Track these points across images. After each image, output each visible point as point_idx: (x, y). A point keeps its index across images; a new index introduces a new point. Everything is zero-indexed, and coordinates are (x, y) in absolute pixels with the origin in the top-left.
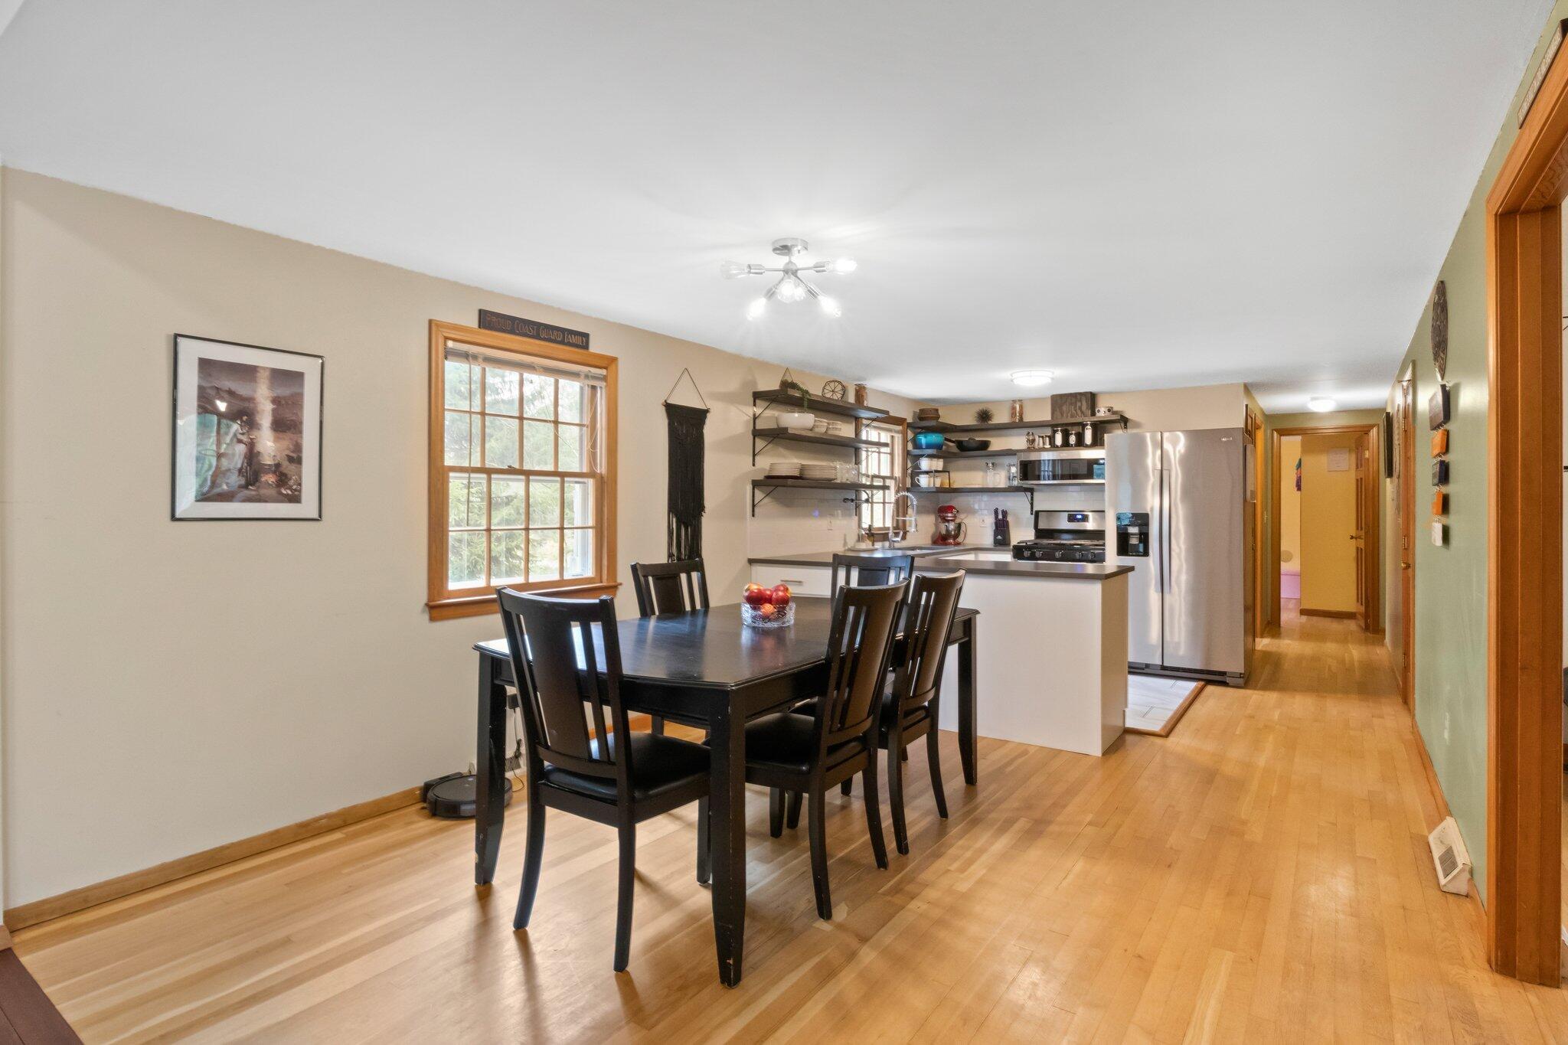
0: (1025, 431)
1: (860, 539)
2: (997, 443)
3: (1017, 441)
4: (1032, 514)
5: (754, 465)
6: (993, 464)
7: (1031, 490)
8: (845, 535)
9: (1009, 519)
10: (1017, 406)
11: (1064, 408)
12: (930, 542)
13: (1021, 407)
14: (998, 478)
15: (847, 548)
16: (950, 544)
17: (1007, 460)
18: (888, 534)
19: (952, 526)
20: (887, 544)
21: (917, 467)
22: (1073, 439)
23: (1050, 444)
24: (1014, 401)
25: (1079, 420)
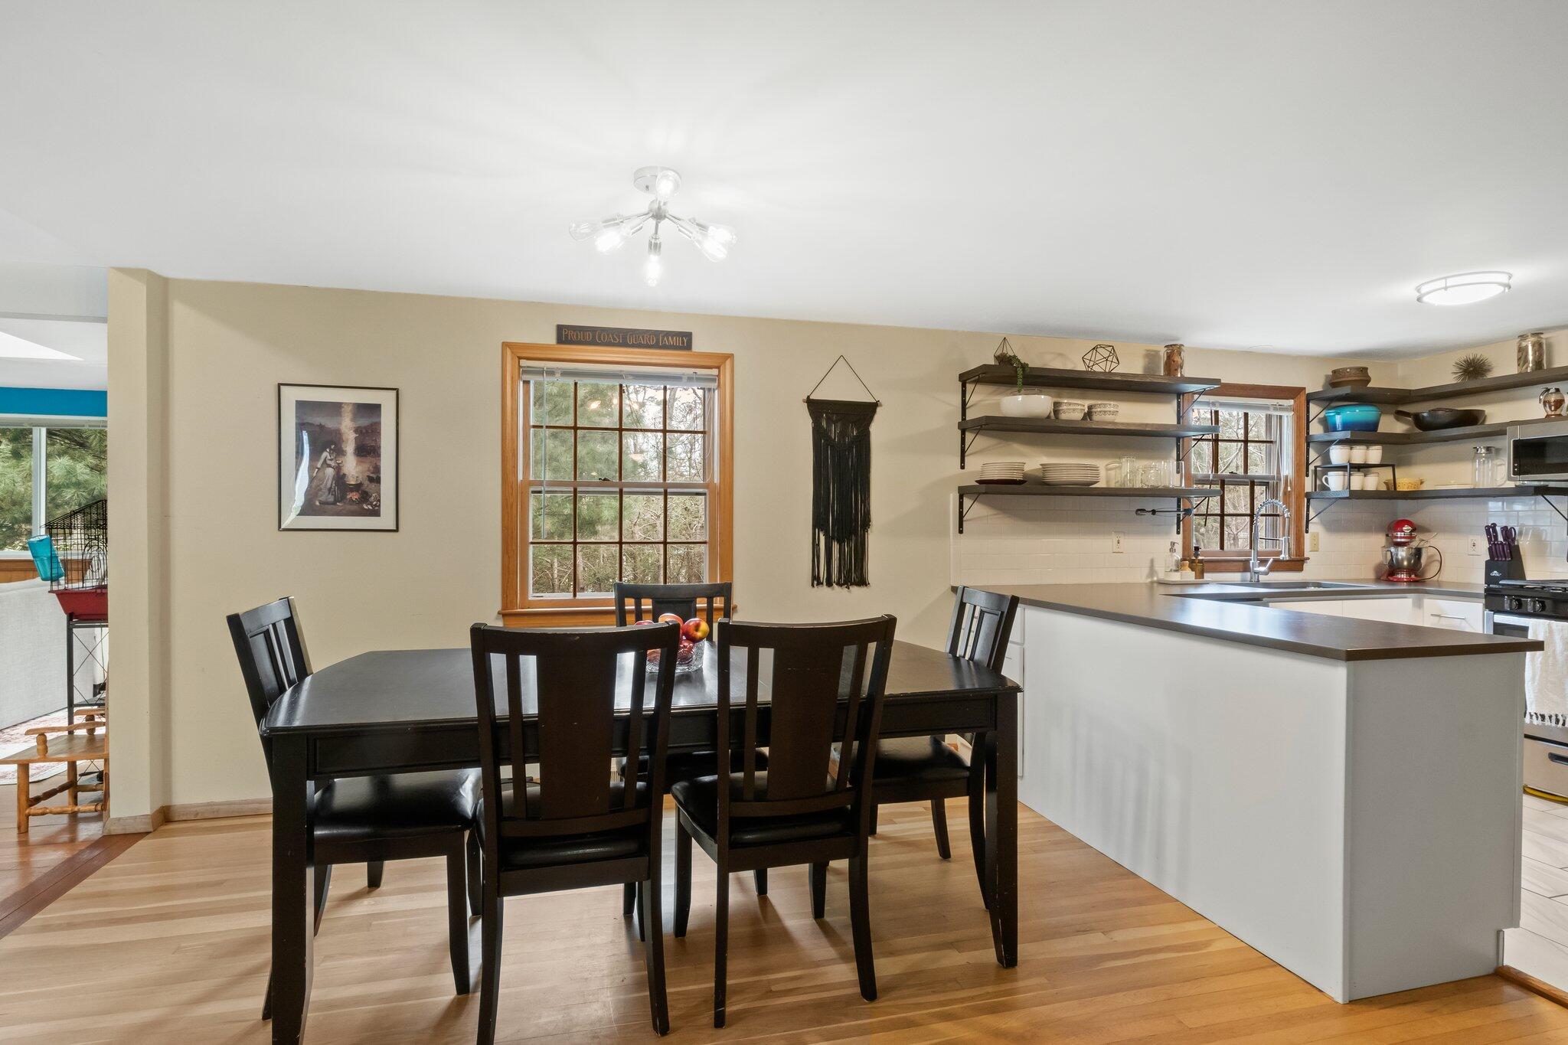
0: (1541, 388)
1: (1179, 567)
2: (1496, 412)
5: (963, 467)
6: (1488, 449)
8: (1152, 561)
9: (1521, 542)
10: (1530, 344)
12: (1372, 575)
13: (1539, 347)
16: (1400, 581)
19: (1402, 553)
20: (1248, 575)
21: (1326, 458)
24: (1523, 337)
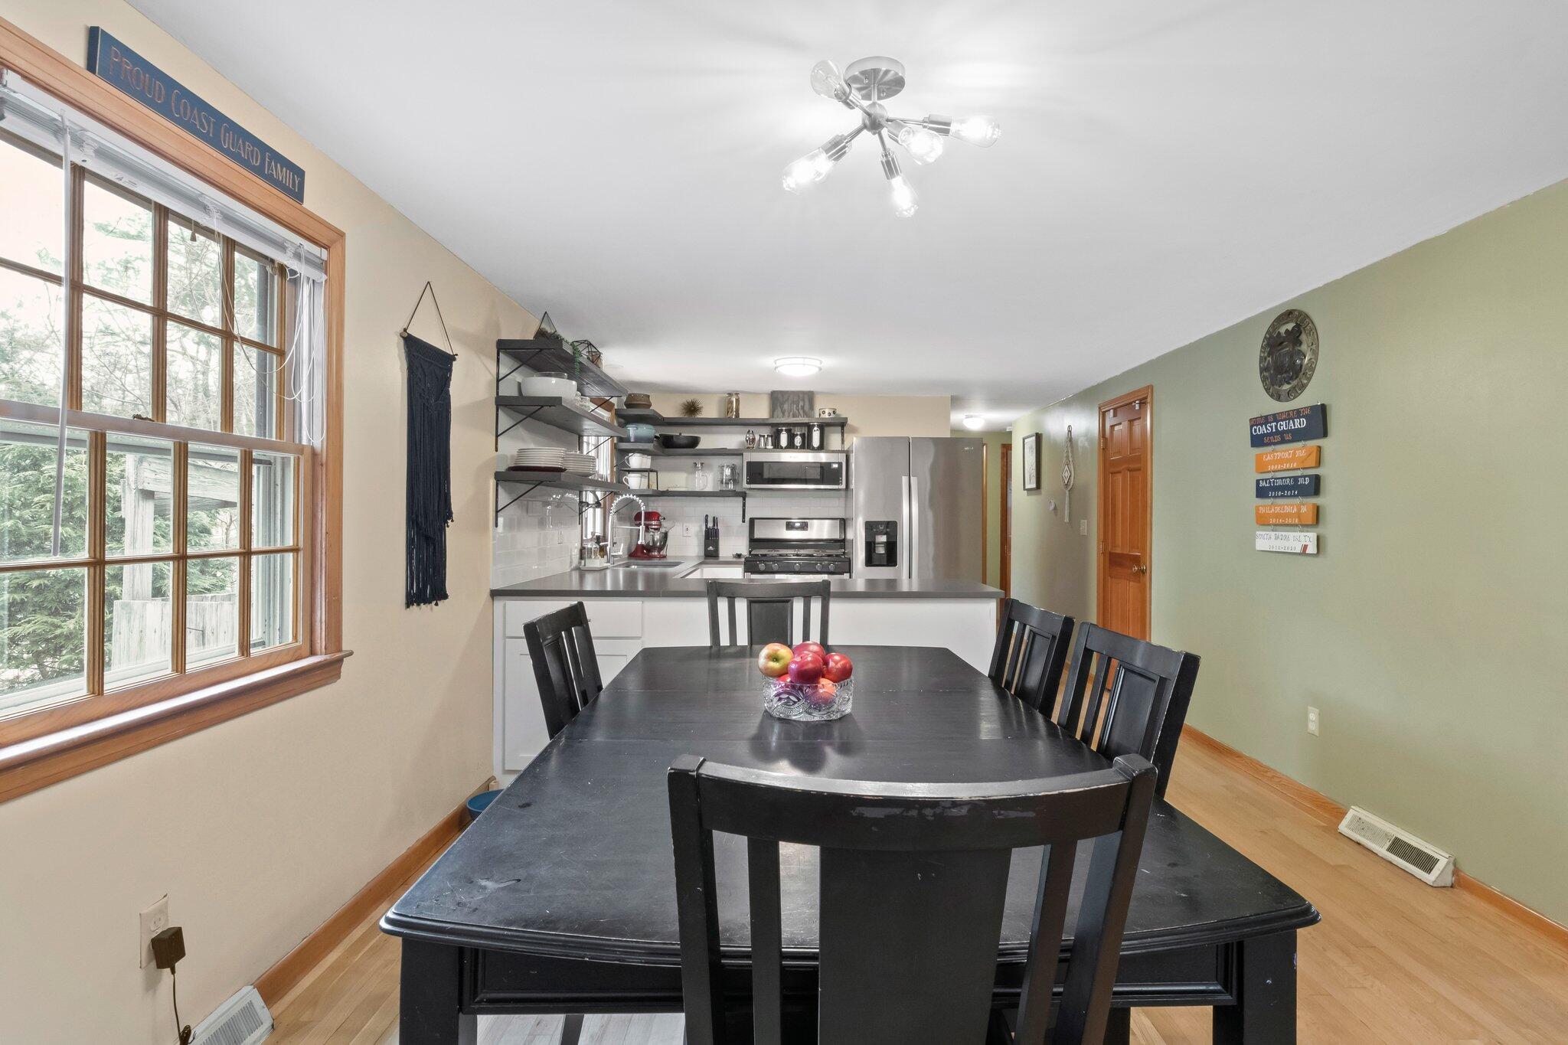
0: (747, 429)
2: (709, 441)
3: (731, 440)
4: (744, 522)
5: (497, 450)
6: (702, 464)
7: (744, 495)
9: (720, 527)
10: (731, 400)
11: (786, 406)
13: (738, 401)
14: (705, 480)
16: (655, 557)
17: (716, 461)
18: (607, 546)
19: (657, 537)
21: (626, 464)
22: (798, 441)
23: (772, 445)
24: (730, 394)
25: (805, 420)
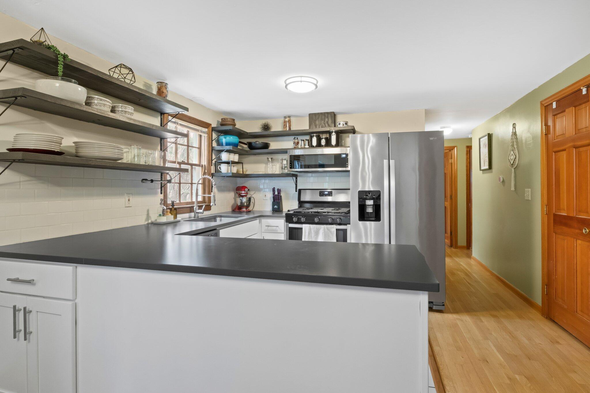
2: (274, 145)
3: (287, 144)
4: (296, 191)
6: (272, 159)
7: (296, 176)
9: (282, 194)
10: (287, 120)
11: (317, 122)
13: (290, 121)
14: (275, 168)
15: (150, 221)
16: (244, 211)
17: (280, 156)
18: (193, 207)
19: (244, 200)
20: (192, 214)
22: (323, 142)
23: (309, 145)
24: (285, 117)
25: (327, 129)
